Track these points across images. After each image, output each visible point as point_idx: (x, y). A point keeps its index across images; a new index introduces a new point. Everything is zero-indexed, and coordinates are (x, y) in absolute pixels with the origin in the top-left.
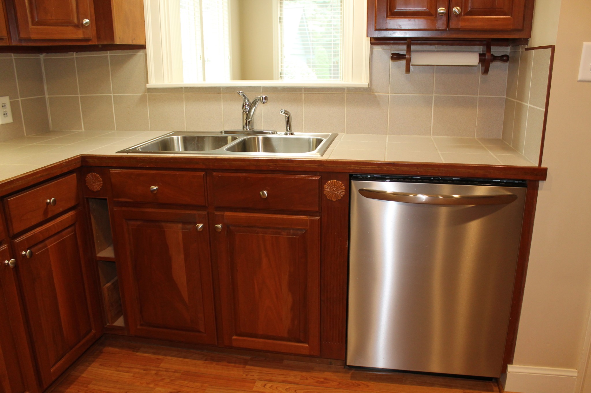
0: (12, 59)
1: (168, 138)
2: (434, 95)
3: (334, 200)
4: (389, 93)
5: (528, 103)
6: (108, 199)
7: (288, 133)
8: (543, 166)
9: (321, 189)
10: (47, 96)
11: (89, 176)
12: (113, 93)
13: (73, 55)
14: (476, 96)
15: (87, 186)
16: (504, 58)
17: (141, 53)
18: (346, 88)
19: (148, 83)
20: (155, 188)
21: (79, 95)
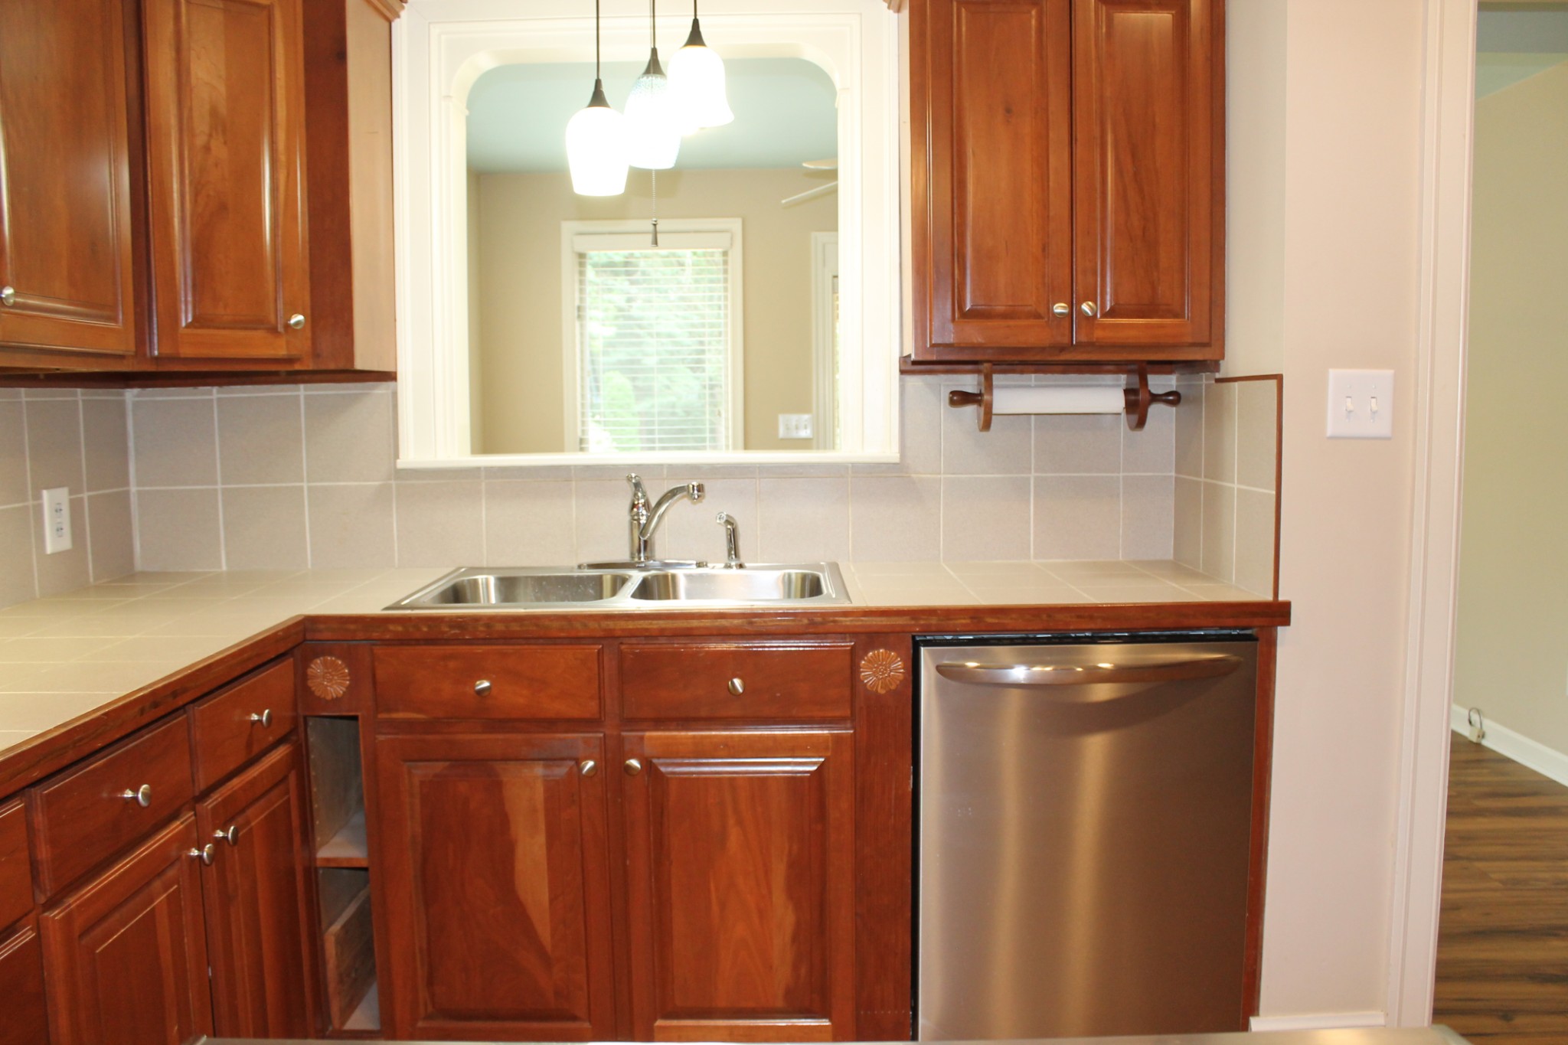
0: (76, 402)
1: (463, 581)
2: (1033, 475)
3: (882, 691)
4: (940, 473)
5: (1233, 482)
6: (360, 718)
7: (733, 563)
8: (1281, 598)
9: (854, 669)
10: (133, 489)
11: (317, 667)
12: (309, 481)
13: (211, 394)
14: (1118, 475)
15: (310, 688)
16: (1173, 398)
17: (382, 389)
18: (850, 465)
19: (397, 456)
20: (486, 684)
21: (219, 487)
